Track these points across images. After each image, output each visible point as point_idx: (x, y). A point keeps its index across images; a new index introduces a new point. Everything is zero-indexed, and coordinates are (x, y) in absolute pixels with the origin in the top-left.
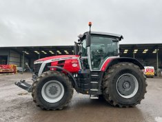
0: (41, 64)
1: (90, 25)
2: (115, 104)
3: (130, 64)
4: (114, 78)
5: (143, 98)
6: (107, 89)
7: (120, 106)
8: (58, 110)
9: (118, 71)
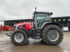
0: (16, 26)
1: (36, 9)
2: (47, 43)
3: (55, 26)
4: (46, 32)
5: (62, 41)
6: (43, 37)
7: (50, 44)
8: (21, 45)
9: (48, 29)
